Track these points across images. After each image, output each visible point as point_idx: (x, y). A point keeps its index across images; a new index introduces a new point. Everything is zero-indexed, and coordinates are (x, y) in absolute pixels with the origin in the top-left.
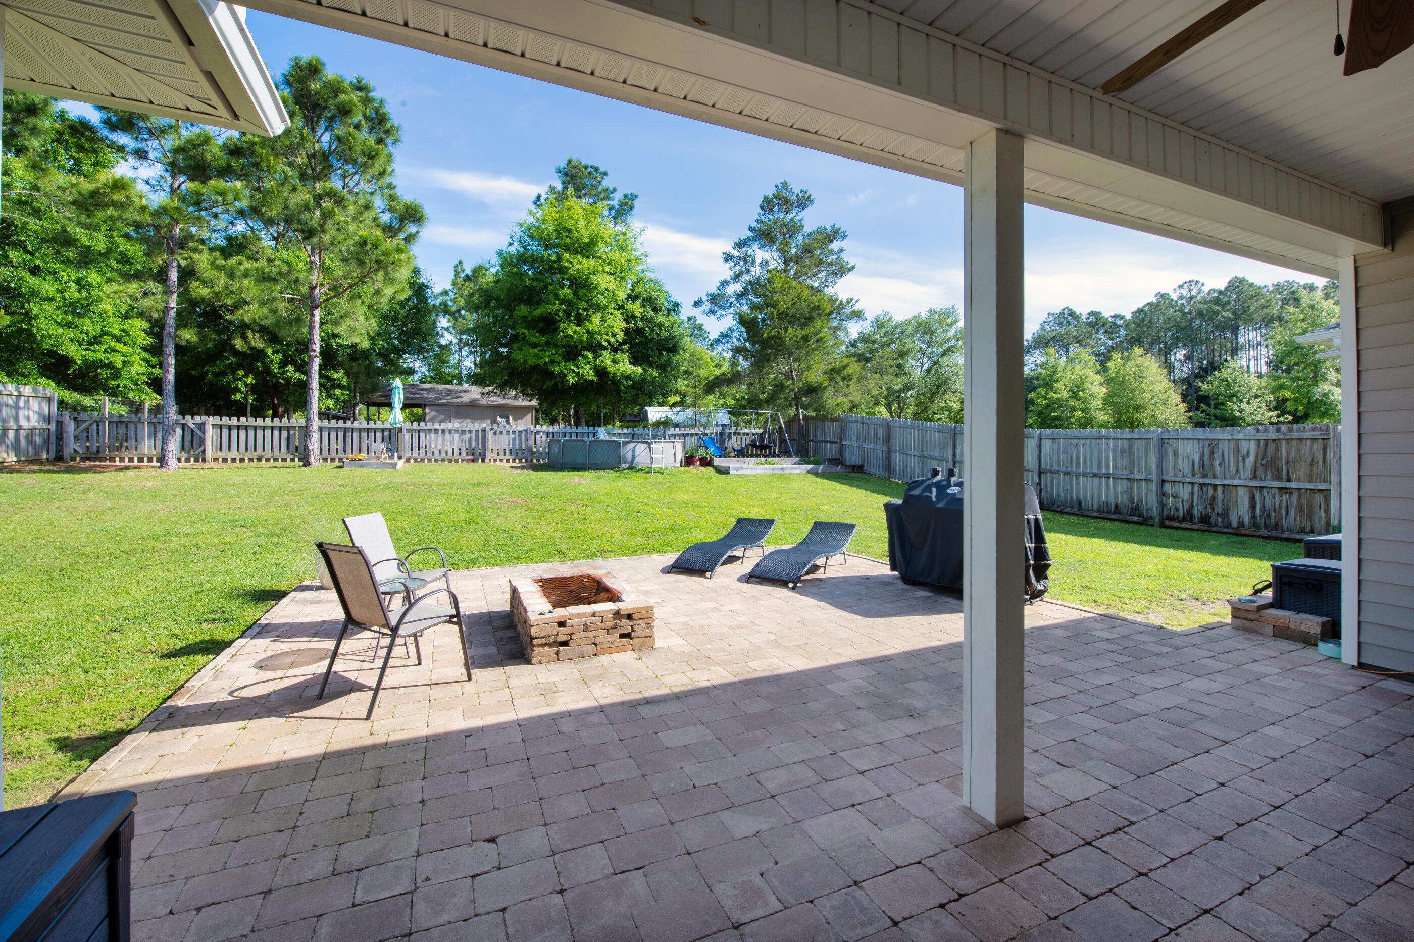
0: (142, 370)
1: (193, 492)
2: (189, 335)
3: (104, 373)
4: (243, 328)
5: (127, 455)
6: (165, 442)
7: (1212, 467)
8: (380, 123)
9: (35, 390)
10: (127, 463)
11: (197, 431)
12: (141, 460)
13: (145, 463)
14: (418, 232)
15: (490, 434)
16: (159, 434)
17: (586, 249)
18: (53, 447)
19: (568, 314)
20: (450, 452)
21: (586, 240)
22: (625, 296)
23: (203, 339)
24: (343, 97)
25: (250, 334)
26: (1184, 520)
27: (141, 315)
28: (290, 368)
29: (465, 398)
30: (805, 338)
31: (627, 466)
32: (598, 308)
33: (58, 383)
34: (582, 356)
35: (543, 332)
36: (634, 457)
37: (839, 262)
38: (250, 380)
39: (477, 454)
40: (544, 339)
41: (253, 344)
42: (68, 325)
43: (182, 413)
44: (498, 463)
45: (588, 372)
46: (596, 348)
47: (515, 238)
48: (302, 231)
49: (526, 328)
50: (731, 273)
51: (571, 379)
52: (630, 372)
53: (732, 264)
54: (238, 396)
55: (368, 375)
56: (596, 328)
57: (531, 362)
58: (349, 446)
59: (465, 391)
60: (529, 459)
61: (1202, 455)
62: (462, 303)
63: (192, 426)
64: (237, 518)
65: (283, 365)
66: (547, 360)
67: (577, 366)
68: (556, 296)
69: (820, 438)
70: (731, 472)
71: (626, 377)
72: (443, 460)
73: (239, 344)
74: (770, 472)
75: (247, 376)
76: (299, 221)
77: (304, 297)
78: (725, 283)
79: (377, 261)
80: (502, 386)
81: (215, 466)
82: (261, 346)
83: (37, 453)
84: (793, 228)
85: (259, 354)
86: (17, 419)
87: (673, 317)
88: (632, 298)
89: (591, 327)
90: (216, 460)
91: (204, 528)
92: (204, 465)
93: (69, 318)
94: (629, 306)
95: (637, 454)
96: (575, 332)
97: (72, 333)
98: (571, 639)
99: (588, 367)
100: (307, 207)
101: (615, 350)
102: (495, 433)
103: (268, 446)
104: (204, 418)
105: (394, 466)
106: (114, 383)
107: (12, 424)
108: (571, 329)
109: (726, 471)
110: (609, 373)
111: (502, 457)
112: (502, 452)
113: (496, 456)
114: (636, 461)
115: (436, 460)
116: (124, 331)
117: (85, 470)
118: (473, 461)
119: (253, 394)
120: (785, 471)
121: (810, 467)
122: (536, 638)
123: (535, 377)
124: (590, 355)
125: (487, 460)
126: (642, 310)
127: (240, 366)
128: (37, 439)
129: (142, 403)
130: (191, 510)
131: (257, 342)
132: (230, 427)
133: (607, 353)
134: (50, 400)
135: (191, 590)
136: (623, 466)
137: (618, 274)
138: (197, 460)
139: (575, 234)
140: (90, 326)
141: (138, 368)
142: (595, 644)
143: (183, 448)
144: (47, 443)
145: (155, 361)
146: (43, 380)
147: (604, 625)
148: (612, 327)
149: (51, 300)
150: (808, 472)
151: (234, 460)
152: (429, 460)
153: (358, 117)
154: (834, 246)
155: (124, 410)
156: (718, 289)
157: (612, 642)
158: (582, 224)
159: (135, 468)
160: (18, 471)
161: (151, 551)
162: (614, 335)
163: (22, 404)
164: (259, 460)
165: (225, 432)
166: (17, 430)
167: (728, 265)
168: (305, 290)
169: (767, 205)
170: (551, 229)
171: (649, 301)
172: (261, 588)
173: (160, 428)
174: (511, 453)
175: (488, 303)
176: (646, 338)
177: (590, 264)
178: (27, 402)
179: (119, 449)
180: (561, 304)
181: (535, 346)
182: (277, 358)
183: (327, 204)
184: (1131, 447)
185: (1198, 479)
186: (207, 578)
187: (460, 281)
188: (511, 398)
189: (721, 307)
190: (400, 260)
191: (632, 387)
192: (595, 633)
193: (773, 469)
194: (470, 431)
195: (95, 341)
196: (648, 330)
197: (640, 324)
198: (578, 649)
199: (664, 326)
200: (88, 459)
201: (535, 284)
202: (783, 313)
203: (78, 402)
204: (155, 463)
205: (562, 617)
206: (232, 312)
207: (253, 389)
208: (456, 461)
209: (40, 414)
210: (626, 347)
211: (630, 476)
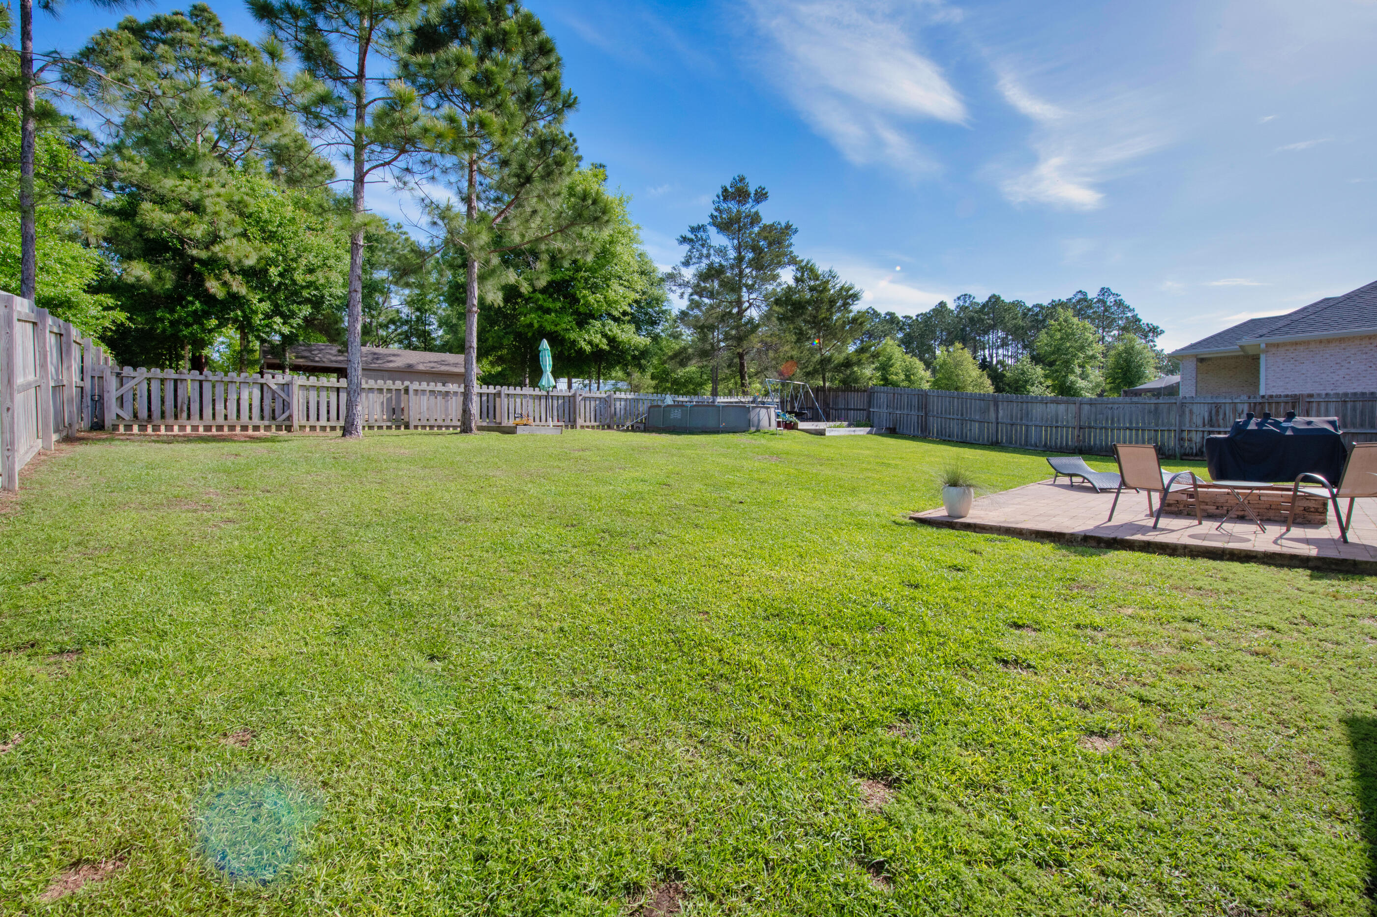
5: (189, 423)
7: (1217, 420)
10: (189, 432)
11: (280, 392)
12: (208, 428)
18: (89, 413)
23: (159, 277)
26: (1196, 455)
31: (755, 429)
39: (567, 420)
44: (587, 429)
45: (602, 341)
60: (611, 426)
61: (1210, 413)
63: (274, 387)
66: (565, 326)
69: (842, 406)
95: (761, 418)
99: (598, 336)
112: (588, 418)
113: (583, 423)
114: (761, 424)
121: (868, 429)
125: (577, 426)
131: (239, 286)
134: (83, 348)
136: (752, 429)
144: (80, 406)
150: (868, 433)
151: (323, 428)
179: (177, 414)
181: (547, 312)
184: (1156, 409)
185: (1207, 428)
194: (562, 397)
210: (628, 318)
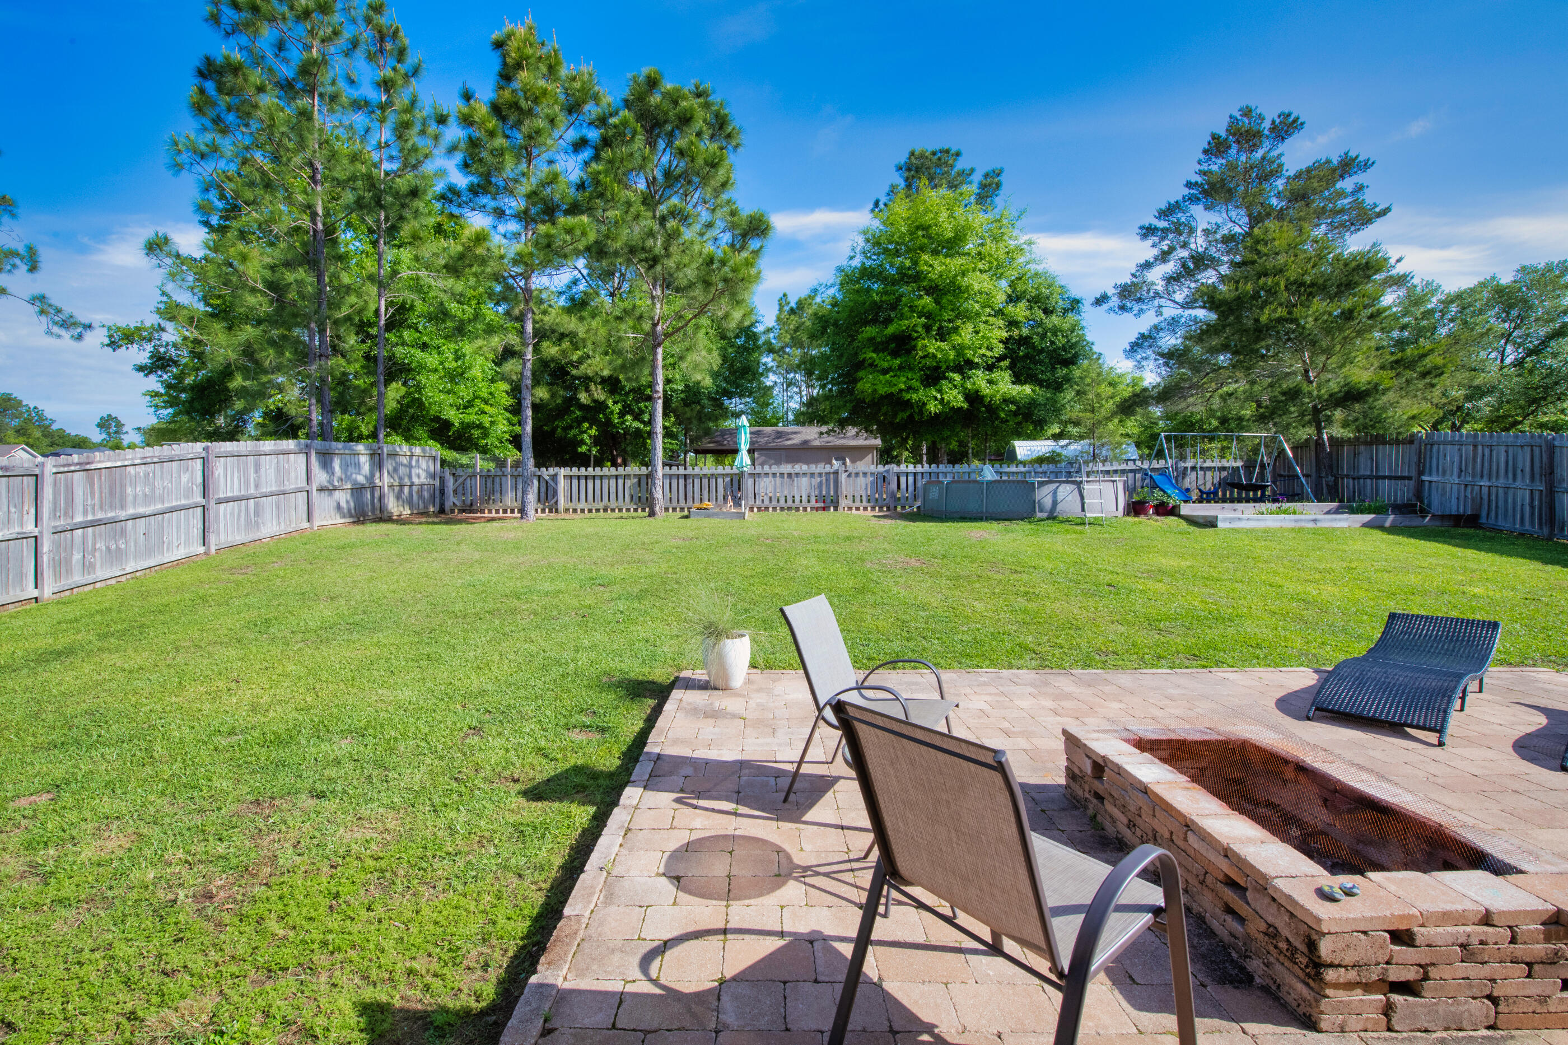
0: (505, 429)
1: (550, 544)
2: (542, 393)
3: (476, 433)
4: (586, 380)
5: (494, 508)
6: (524, 493)
8: (721, 128)
9: (424, 451)
10: (494, 515)
11: (551, 482)
12: (505, 511)
13: (509, 514)
14: (761, 247)
15: (843, 477)
16: (520, 487)
17: (951, 246)
18: (437, 501)
19: (928, 328)
20: (797, 499)
21: (950, 234)
22: (1004, 298)
23: (553, 396)
24: (684, 104)
25: (593, 387)
27: (504, 378)
28: (629, 417)
29: (796, 440)
30: (1348, 315)
31: (1044, 515)
32: (968, 316)
33: (442, 444)
34: (946, 378)
35: (895, 354)
36: (1055, 503)
37: (1358, 205)
38: (593, 432)
39: (828, 500)
40: (897, 362)
41: (596, 396)
42: (449, 392)
43: (538, 465)
44: (854, 511)
45: (956, 398)
46: (964, 366)
47: (858, 250)
48: (646, 260)
49: (874, 351)
50: (1155, 252)
51: (933, 407)
52: (1015, 393)
53: (1156, 239)
54: (583, 449)
55: (700, 420)
56: (967, 342)
57: (882, 390)
58: (690, 494)
59: (795, 433)
60: (892, 507)
62: (787, 339)
63: (547, 478)
64: (594, 575)
65: (622, 414)
66: (902, 386)
67: (940, 391)
68: (912, 308)
69: (1364, 471)
70: (1220, 524)
71: (1006, 401)
72: (789, 509)
73: (583, 397)
74: (1292, 525)
75: (590, 428)
76: (643, 249)
77: (647, 334)
78: (1147, 265)
79: (725, 280)
80: (843, 423)
81: (567, 516)
82: (602, 397)
83: (426, 507)
84: (1268, 172)
85: (600, 406)
86: (410, 477)
87: (1071, 317)
88: (1013, 299)
89: (960, 341)
90: (567, 510)
91: (563, 586)
92: (558, 516)
93: (449, 386)
94: (1010, 308)
95: (1060, 498)
96: (938, 349)
97: (451, 399)
98: (1426, 978)
99: (955, 392)
100: (651, 234)
101: (990, 368)
102: (849, 476)
103: (613, 496)
104: (557, 469)
105: (742, 516)
106: (484, 442)
107: (406, 481)
108: (933, 346)
109: (1210, 523)
110: (983, 397)
111: (858, 504)
112: (858, 499)
113: (851, 504)
114: (1059, 507)
115: (782, 509)
116: (491, 393)
117: (460, 522)
118: (824, 509)
119: (595, 445)
120: (1319, 525)
121: (1368, 517)
122: (1331, 965)
123: (884, 409)
124: (957, 377)
125: (840, 508)
126: (1028, 313)
127: (584, 419)
128: (425, 494)
129: (505, 460)
130: (549, 564)
131: (599, 393)
132: (579, 477)
133: (979, 373)
134: (434, 458)
135: (556, 671)
136: (1039, 515)
137: (996, 271)
138: (551, 511)
139: (934, 230)
140: (464, 392)
141: (502, 427)
142: (1494, 1000)
143: (539, 500)
144: (433, 497)
145: (515, 420)
146: (431, 442)
147: (1519, 949)
148: (988, 339)
149: (436, 370)
150: (1365, 525)
151: (583, 511)
152: (774, 509)
153: (698, 124)
154: (1347, 184)
155: (492, 465)
156: (1134, 275)
157: (1543, 999)
158: (944, 215)
159: (500, 519)
160: (410, 523)
161: (514, 611)
162: (990, 348)
163: (414, 463)
164: (605, 510)
165: (575, 482)
166: (411, 486)
167: (1149, 242)
168: (647, 326)
169: (1217, 147)
170: (904, 229)
171: (1037, 301)
172: (632, 675)
173: (520, 480)
174: (869, 501)
175: (824, 329)
176: (1034, 347)
177: (955, 263)
178: (418, 461)
179: (488, 501)
180: (919, 317)
181: (885, 372)
182: (617, 408)
183: (671, 224)
186: (571, 655)
187: (784, 315)
188: (853, 437)
189: (1140, 300)
190: (749, 276)
191: (1015, 414)
192: (1492, 969)
193: (1296, 521)
194: (820, 474)
195: (469, 405)
196: (1036, 339)
197: (1025, 331)
198: (1445, 1007)
199: (1061, 331)
200: (464, 511)
201: (884, 298)
202: (1295, 282)
203: (457, 460)
204: (517, 514)
205: (1402, 917)
206: (577, 367)
207: (596, 441)
208: (805, 509)
209: (427, 472)
210: (1006, 363)
211: (1054, 529)
